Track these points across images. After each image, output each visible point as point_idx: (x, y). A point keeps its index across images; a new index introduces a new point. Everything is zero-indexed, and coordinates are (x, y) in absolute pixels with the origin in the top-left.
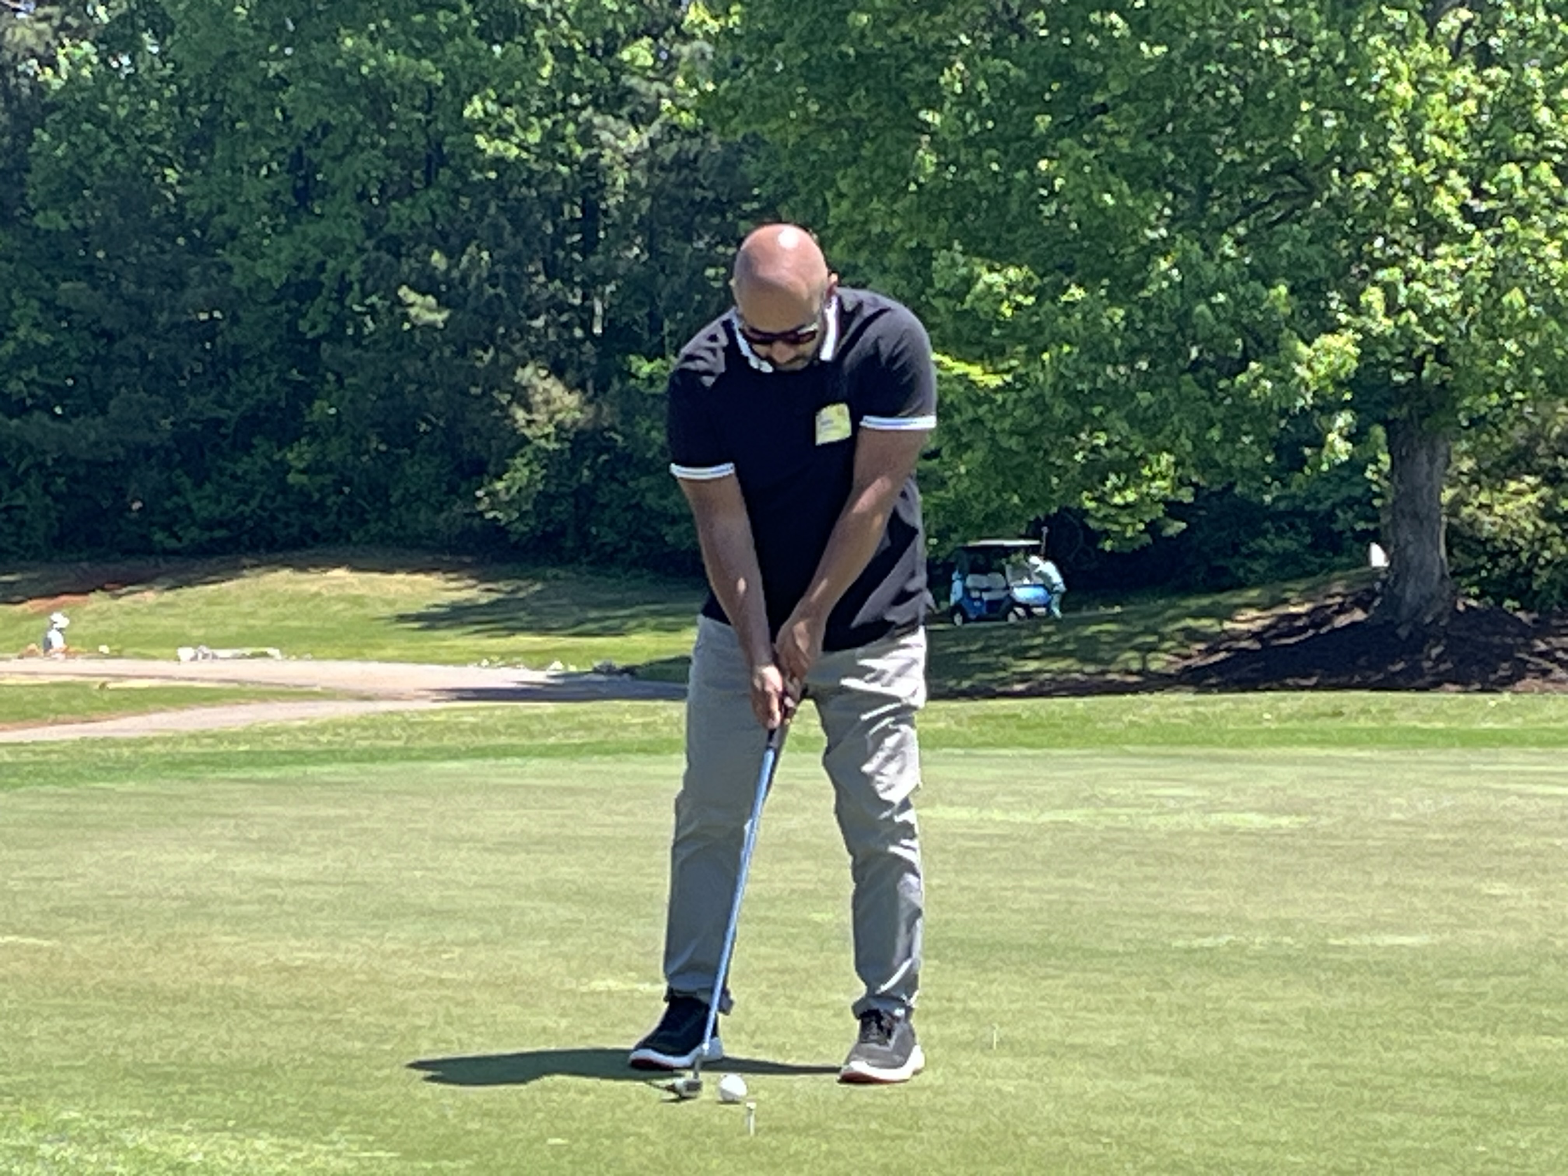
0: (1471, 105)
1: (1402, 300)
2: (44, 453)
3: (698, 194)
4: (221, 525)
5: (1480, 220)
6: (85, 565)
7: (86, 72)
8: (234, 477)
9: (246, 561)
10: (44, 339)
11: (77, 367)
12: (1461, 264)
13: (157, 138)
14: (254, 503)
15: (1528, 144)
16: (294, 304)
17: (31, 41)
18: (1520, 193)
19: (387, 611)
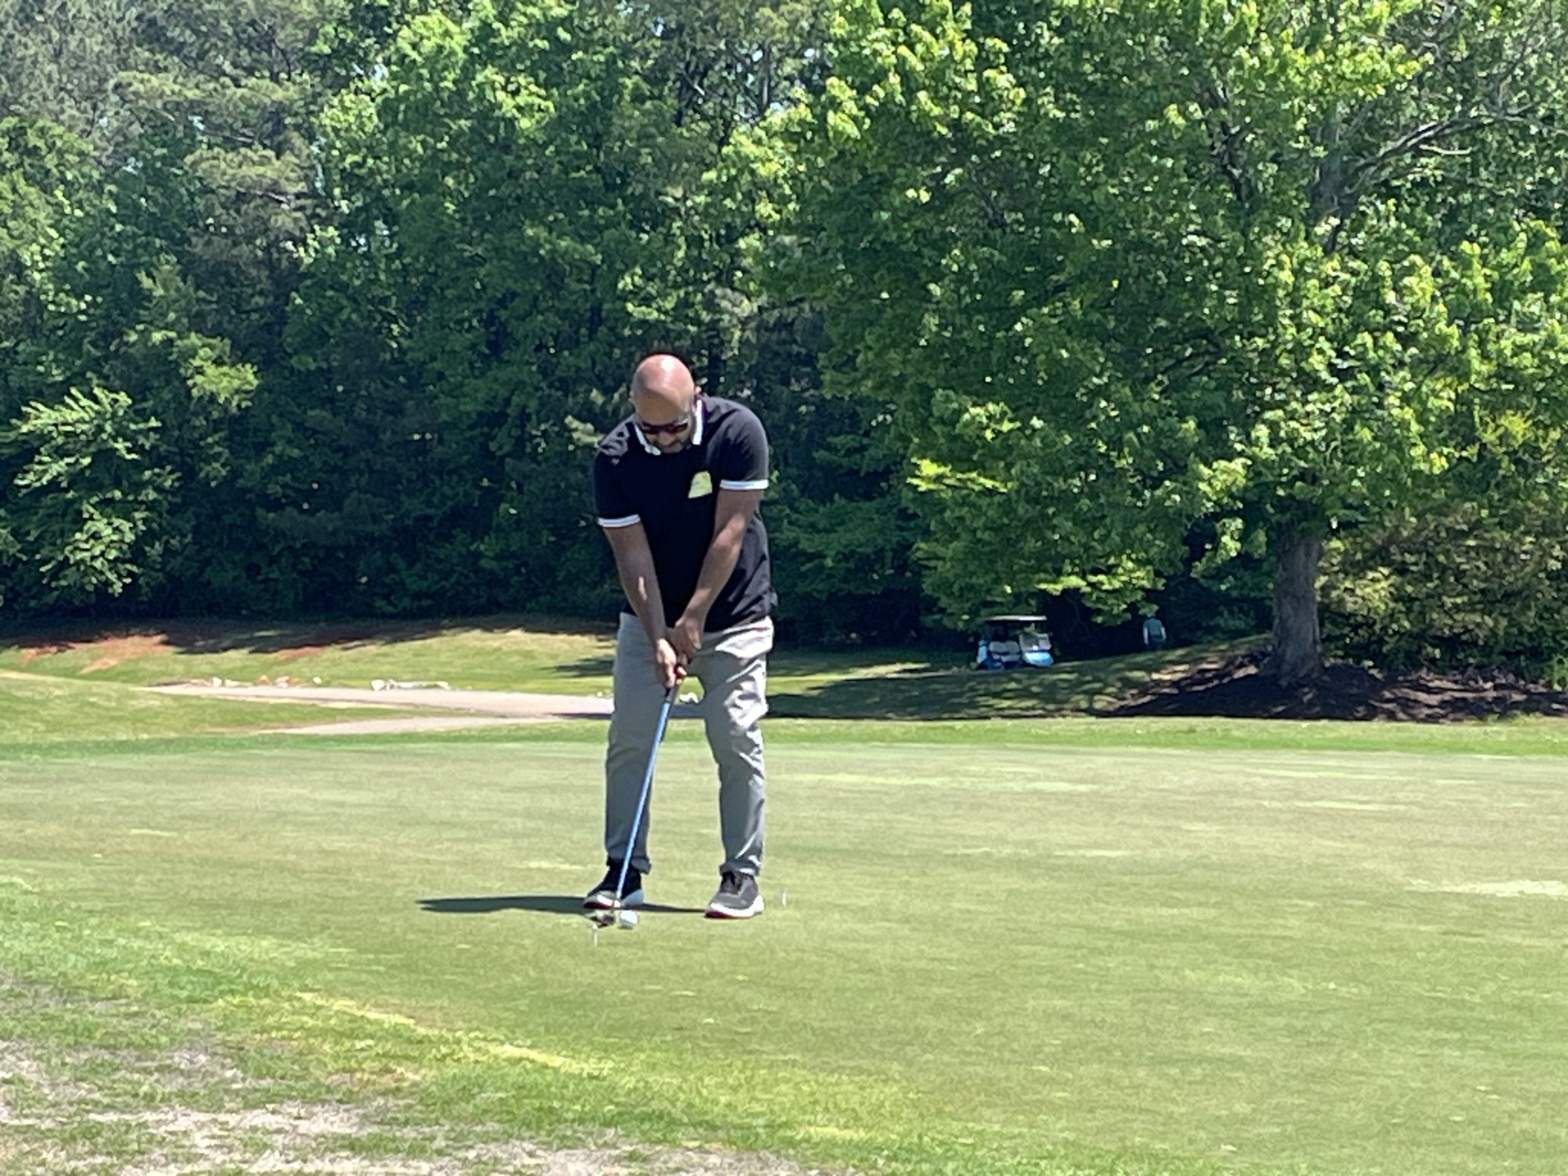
0: (1337, 289)
1: (1282, 434)
2: (294, 539)
3: (795, 348)
4: (427, 595)
5: (1343, 375)
6: (323, 625)
7: (331, 250)
8: (439, 561)
9: (446, 622)
10: (296, 453)
11: (320, 474)
12: (1327, 408)
13: (385, 301)
14: (453, 580)
15: (1379, 319)
16: (486, 430)
17: (290, 225)
18: (1371, 354)
19: (551, 663)
